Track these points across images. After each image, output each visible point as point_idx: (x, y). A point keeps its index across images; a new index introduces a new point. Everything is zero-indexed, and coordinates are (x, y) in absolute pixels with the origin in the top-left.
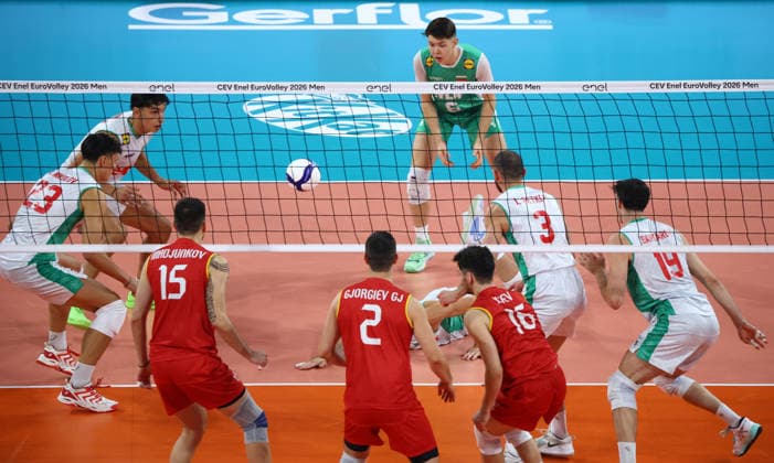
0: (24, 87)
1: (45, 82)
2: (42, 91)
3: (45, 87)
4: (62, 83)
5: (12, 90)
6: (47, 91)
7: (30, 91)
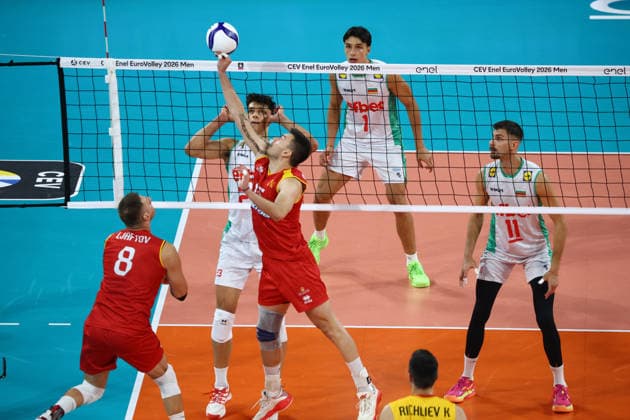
0: (497, 70)
1: (514, 67)
2: (512, 74)
3: (514, 70)
4: (529, 67)
5: (487, 73)
6: (517, 74)
7: (501, 74)
